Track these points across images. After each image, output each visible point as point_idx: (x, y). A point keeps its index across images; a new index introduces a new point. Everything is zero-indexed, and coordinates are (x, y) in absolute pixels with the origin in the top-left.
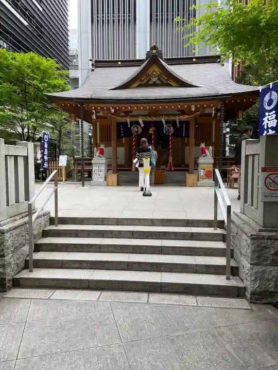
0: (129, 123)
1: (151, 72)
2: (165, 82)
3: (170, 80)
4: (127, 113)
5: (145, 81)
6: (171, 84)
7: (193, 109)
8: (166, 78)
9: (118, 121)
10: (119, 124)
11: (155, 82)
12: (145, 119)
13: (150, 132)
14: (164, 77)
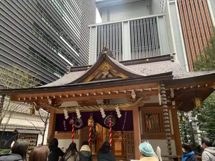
3: (120, 73)
5: (98, 76)
6: (121, 76)
7: (134, 96)
8: (116, 72)
11: (107, 76)
14: (114, 71)
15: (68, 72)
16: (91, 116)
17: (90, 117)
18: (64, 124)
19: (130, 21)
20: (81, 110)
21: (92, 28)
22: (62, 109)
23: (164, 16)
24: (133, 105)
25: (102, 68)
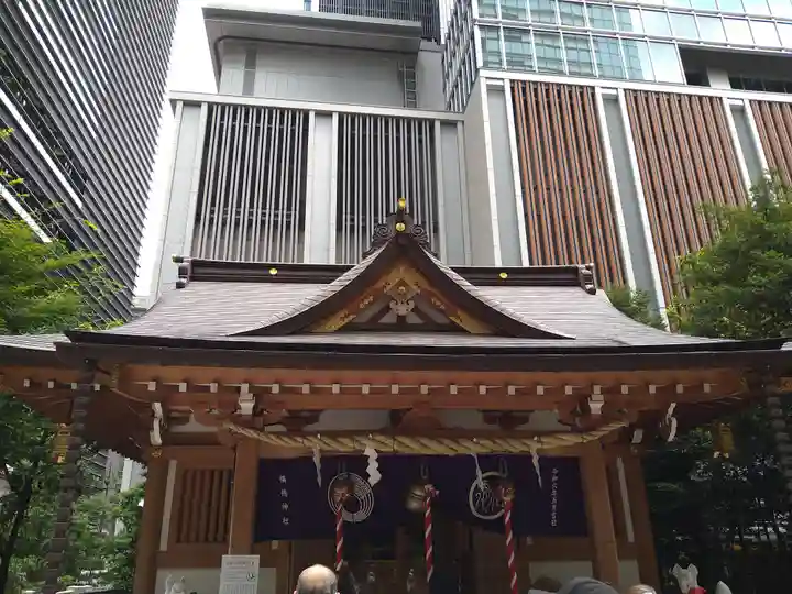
0: (317, 460)
1: (392, 284)
4: (298, 422)
5: (369, 314)
6: (463, 325)
7: (596, 407)
8: (443, 307)
9: (266, 455)
10: (269, 469)
11: (402, 319)
13: (414, 505)
14: (438, 303)
15: (184, 281)
17: (421, 478)
19: (341, 115)
20: (381, 447)
21: (184, 104)
23: (459, 126)
25: (389, 287)
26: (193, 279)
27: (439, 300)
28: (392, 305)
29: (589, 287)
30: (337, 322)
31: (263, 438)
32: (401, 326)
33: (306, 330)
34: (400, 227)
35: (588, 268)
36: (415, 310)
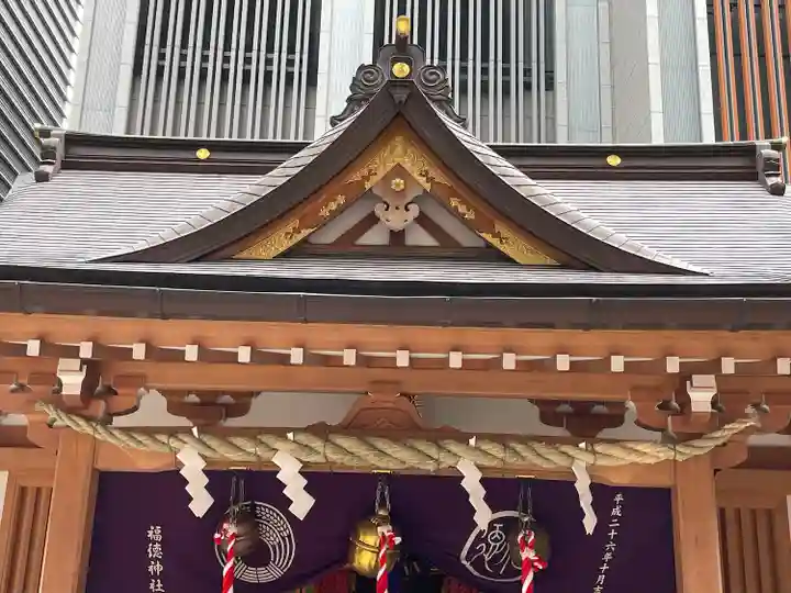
1: (381, 174)
2: (465, 238)
3: (499, 227)
5: (338, 229)
6: (506, 249)
8: (470, 216)
9: (107, 464)
10: (112, 487)
11: (397, 236)
12: (324, 454)
14: (462, 209)
15: (48, 169)
16: (382, 505)
17: (373, 513)
18: (155, 550)
20: (313, 459)
22: (163, 438)
24: (684, 453)
25: (374, 179)
26: (67, 165)
27: (463, 202)
28: (379, 210)
29: (771, 181)
30: (281, 241)
31: (101, 435)
32: (397, 249)
33: (222, 253)
34: (401, 70)
35: (777, 147)
36: (423, 220)
